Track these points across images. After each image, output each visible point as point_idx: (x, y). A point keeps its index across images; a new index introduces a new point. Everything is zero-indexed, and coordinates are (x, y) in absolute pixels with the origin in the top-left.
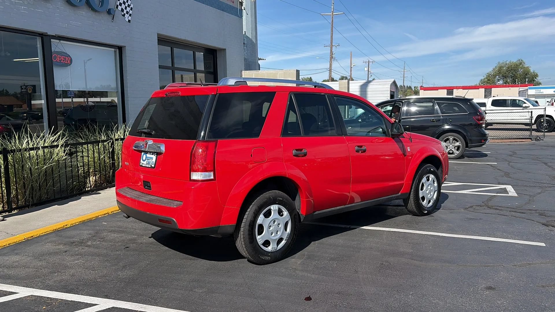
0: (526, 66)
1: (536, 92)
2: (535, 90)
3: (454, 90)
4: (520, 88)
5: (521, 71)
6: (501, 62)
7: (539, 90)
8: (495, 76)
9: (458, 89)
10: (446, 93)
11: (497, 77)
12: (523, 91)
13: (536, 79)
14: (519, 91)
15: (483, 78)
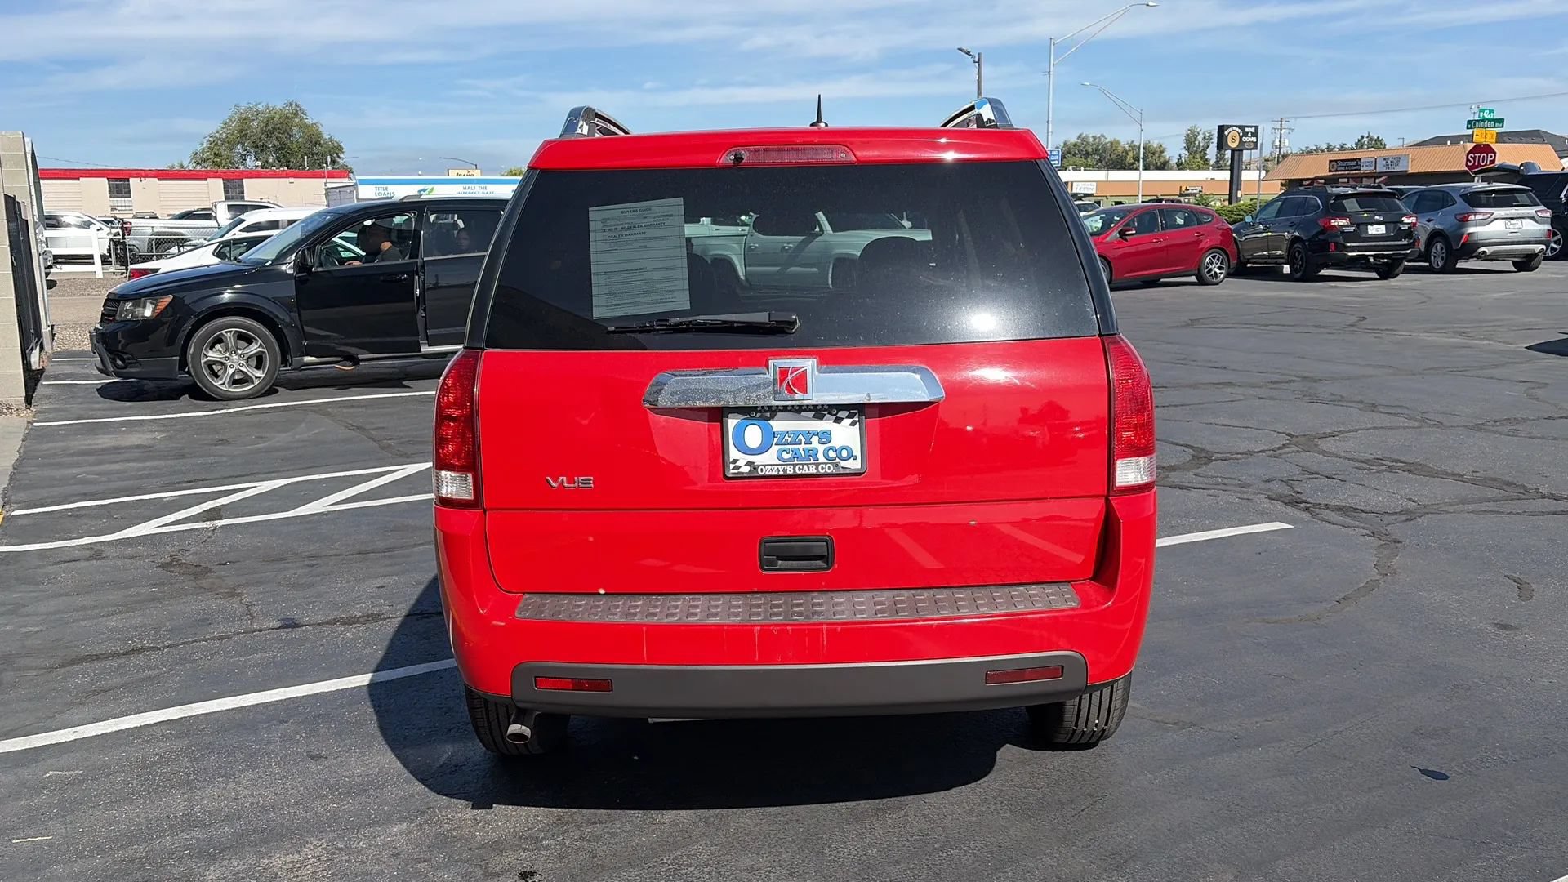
0: (309, 121)
1: (378, 192)
2: (373, 187)
3: (131, 180)
4: (329, 180)
5: (298, 134)
6: (243, 105)
7: (385, 186)
8: (231, 145)
9: (143, 179)
10: (108, 189)
11: (239, 147)
12: (341, 189)
13: (339, 157)
14: (326, 189)
15: (199, 148)
